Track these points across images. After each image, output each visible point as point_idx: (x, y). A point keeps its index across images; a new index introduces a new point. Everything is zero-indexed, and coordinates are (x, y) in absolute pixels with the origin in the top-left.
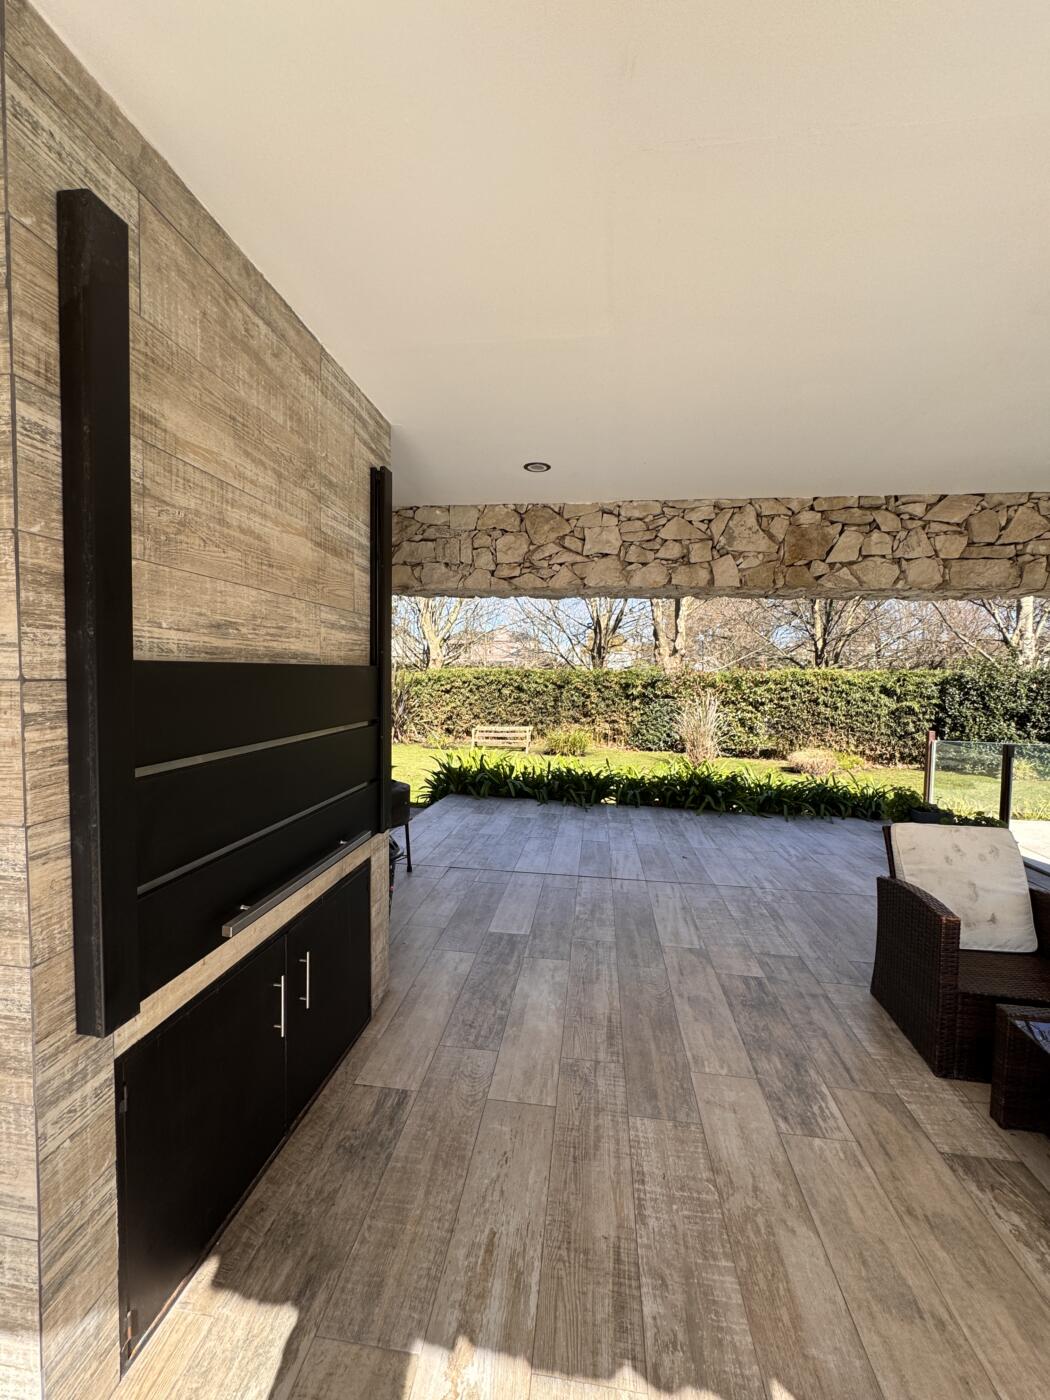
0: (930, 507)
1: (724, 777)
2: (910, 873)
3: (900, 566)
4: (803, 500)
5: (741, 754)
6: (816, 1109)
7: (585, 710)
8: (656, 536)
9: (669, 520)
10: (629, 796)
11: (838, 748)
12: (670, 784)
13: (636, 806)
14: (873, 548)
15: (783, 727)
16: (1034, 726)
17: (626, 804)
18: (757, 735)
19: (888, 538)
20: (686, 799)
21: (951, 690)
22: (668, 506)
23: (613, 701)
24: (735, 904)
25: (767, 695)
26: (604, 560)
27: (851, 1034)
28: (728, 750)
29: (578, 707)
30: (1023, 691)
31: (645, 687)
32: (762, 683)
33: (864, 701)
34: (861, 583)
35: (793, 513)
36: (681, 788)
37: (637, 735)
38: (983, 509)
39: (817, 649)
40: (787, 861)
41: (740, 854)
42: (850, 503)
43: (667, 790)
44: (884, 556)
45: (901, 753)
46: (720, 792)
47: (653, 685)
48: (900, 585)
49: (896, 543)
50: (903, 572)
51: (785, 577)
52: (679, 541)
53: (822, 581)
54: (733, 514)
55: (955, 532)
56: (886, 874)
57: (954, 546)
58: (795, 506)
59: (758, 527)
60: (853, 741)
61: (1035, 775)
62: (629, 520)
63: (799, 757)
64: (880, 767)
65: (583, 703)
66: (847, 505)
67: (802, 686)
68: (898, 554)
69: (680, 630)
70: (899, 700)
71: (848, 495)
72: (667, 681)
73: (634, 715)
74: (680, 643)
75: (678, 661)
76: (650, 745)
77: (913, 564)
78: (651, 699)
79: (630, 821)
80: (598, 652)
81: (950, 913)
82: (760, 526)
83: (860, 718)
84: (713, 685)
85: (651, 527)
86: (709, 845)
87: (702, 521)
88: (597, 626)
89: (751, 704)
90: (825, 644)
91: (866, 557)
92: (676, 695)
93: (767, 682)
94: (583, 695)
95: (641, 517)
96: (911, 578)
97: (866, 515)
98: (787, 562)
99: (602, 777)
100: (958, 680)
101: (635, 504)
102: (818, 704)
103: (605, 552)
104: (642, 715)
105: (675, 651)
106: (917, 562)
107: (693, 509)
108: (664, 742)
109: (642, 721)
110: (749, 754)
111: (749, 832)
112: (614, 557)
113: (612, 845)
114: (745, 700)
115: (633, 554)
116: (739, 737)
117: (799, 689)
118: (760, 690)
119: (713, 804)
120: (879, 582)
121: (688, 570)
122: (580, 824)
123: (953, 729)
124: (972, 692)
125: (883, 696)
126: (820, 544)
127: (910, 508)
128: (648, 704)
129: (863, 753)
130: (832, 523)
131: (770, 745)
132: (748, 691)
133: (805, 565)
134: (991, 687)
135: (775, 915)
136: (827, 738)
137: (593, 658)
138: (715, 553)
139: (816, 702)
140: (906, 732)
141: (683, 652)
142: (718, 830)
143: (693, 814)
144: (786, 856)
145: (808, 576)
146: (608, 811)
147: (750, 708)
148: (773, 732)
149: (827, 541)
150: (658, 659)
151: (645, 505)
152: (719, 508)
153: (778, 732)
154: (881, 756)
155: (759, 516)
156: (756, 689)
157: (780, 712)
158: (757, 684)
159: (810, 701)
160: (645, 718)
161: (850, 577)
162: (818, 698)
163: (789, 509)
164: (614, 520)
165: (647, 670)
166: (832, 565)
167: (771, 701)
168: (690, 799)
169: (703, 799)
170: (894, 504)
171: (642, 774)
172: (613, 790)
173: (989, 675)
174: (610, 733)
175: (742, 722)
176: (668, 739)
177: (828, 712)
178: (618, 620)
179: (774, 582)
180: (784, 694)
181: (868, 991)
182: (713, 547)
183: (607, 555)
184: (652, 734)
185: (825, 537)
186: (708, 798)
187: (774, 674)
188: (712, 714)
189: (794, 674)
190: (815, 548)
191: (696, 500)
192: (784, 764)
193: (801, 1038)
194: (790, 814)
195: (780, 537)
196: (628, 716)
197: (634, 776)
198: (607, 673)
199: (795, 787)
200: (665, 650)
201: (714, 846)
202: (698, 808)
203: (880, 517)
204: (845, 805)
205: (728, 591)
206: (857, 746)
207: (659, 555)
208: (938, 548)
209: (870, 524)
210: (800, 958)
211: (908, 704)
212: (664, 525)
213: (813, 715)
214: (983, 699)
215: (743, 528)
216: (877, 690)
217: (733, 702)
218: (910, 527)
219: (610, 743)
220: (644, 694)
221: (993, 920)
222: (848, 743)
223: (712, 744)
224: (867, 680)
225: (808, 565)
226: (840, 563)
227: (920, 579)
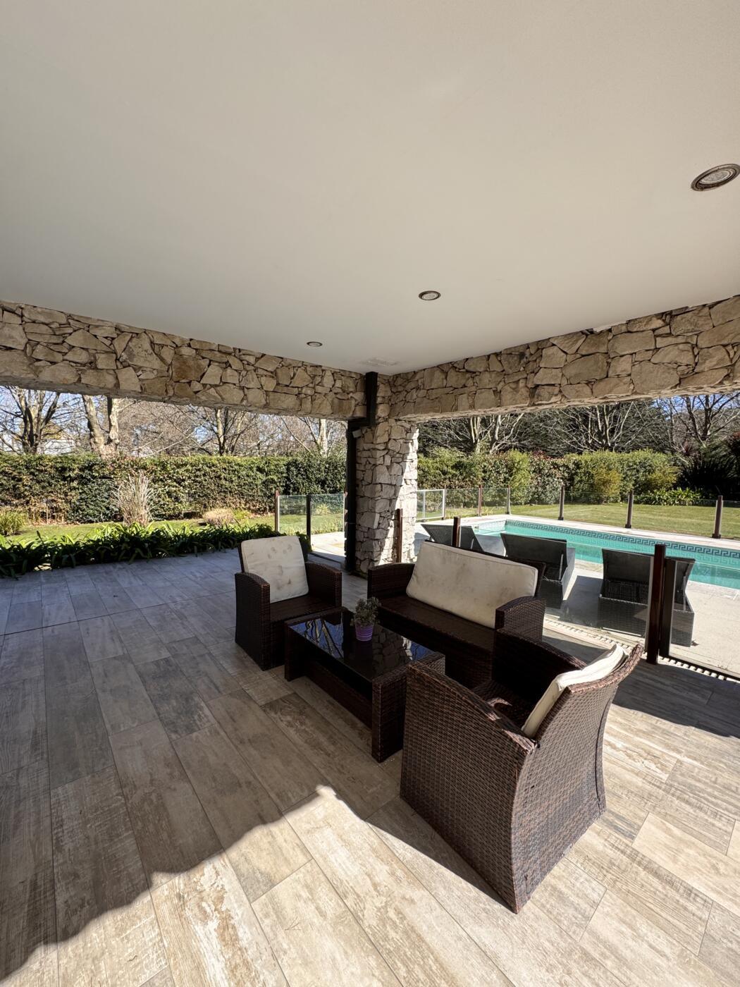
0: (257, 359)
1: (150, 533)
2: (251, 569)
3: (244, 392)
4: (183, 338)
5: (170, 518)
6: (196, 717)
7: (17, 492)
8: (64, 342)
9: (75, 331)
10: (64, 559)
11: (235, 507)
12: (104, 544)
13: (72, 566)
14: (228, 378)
15: (199, 496)
16: (328, 487)
17: (62, 567)
18: (181, 502)
19: (236, 373)
20: (119, 554)
21: (292, 468)
22: (73, 319)
23: (49, 483)
24: (154, 617)
25: (186, 474)
26: (8, 352)
27: (222, 668)
28: (160, 515)
29: (8, 489)
30: (323, 468)
31: (81, 470)
32: (182, 465)
33: (248, 476)
34: (223, 399)
35: (177, 346)
36: (114, 546)
37: (77, 511)
38: (283, 366)
39: (220, 443)
40: (194, 581)
41: (161, 584)
42: (213, 347)
43: (102, 549)
44: (235, 384)
45: (270, 507)
46: (147, 545)
47: (90, 468)
48: (244, 403)
49: (241, 377)
50: (245, 395)
51: (174, 389)
52: (86, 350)
53: (198, 395)
54: (132, 337)
55: (271, 376)
56: (240, 571)
57: (270, 384)
58: (178, 342)
59: (151, 351)
60: (243, 502)
61: (329, 512)
62: (34, 322)
63: (211, 515)
64: (259, 516)
65: (14, 486)
66: (212, 348)
67: (210, 467)
68: (243, 384)
69: (113, 424)
70: (267, 475)
71: (212, 342)
72: (104, 465)
73: (73, 494)
74: (114, 434)
75: (113, 449)
76: (91, 518)
77: (250, 391)
78: (89, 480)
79: (65, 580)
80: (30, 440)
81: (266, 583)
82: (154, 350)
83: (246, 487)
84: (144, 468)
85: (57, 333)
86: (137, 583)
87: (106, 338)
88: (26, 414)
89: (175, 481)
90: (225, 440)
91: (225, 383)
92: (112, 476)
93: (186, 465)
94: (14, 478)
95: (47, 322)
96: (250, 399)
97: (222, 357)
98: (175, 379)
99: (34, 548)
100: (295, 463)
101: (39, 310)
102: (221, 479)
103: (8, 345)
104: (80, 493)
105: (109, 441)
106: (253, 390)
107: (97, 327)
108: (103, 514)
109: (81, 499)
110: (176, 517)
111: (168, 568)
112: (19, 352)
113: (44, 602)
114: (170, 478)
115: (40, 352)
116: (168, 505)
117: (208, 469)
118: (181, 471)
119: (142, 554)
120: (233, 400)
121: (95, 373)
122: (9, 592)
123: (294, 491)
124: (302, 469)
125: (258, 473)
126: (196, 371)
127: (247, 358)
128: (86, 484)
129: (249, 509)
130: (203, 358)
131: (191, 509)
132: (172, 471)
133: (187, 383)
134: (309, 466)
135: (182, 617)
136: (228, 501)
137: (24, 444)
138: (118, 364)
139: (219, 477)
140: (271, 494)
141: (117, 441)
142: (146, 571)
143: (125, 564)
144: (193, 578)
145: (190, 390)
146: (42, 576)
147: (175, 483)
148: (192, 500)
149: (200, 369)
150: (94, 446)
151: (50, 314)
152: (119, 330)
153: (195, 499)
154: (259, 509)
155: (152, 343)
156: (178, 470)
157: (196, 485)
158: (179, 466)
159: (216, 477)
160: (84, 496)
161: (216, 395)
162: (220, 475)
163: (174, 343)
164: (18, 320)
165: (84, 456)
166: (204, 385)
167: (189, 478)
168: (122, 554)
169: (133, 552)
170: (238, 353)
171: (77, 540)
172: (48, 558)
173: (308, 460)
174: (48, 511)
175: (169, 494)
176: (108, 512)
177: (227, 484)
178: (51, 412)
179: (166, 391)
180: (198, 473)
181: (234, 641)
182: (117, 360)
183: (11, 349)
184: (92, 509)
185: (199, 366)
186: (138, 550)
187: (189, 458)
188: (144, 489)
189: (204, 459)
190: (193, 372)
191: (98, 320)
192: (201, 521)
193: (191, 682)
194: (199, 551)
195: (169, 361)
196: (66, 495)
197: (68, 543)
198: (40, 458)
199: (201, 533)
200: (100, 439)
201: (141, 583)
202: (130, 559)
203: (232, 360)
204: (233, 540)
205: (133, 394)
206: (245, 505)
207: (66, 357)
208: (263, 384)
209: (226, 363)
210: (196, 637)
211: (272, 477)
212: (70, 334)
213: (218, 486)
214: (306, 473)
215: (140, 349)
216: (255, 469)
217: (161, 480)
218: (248, 369)
219: (48, 521)
220: (82, 475)
221: (290, 583)
222: (240, 503)
223: (146, 512)
224: (249, 463)
225: (189, 383)
226: (210, 385)
227: (255, 401)
